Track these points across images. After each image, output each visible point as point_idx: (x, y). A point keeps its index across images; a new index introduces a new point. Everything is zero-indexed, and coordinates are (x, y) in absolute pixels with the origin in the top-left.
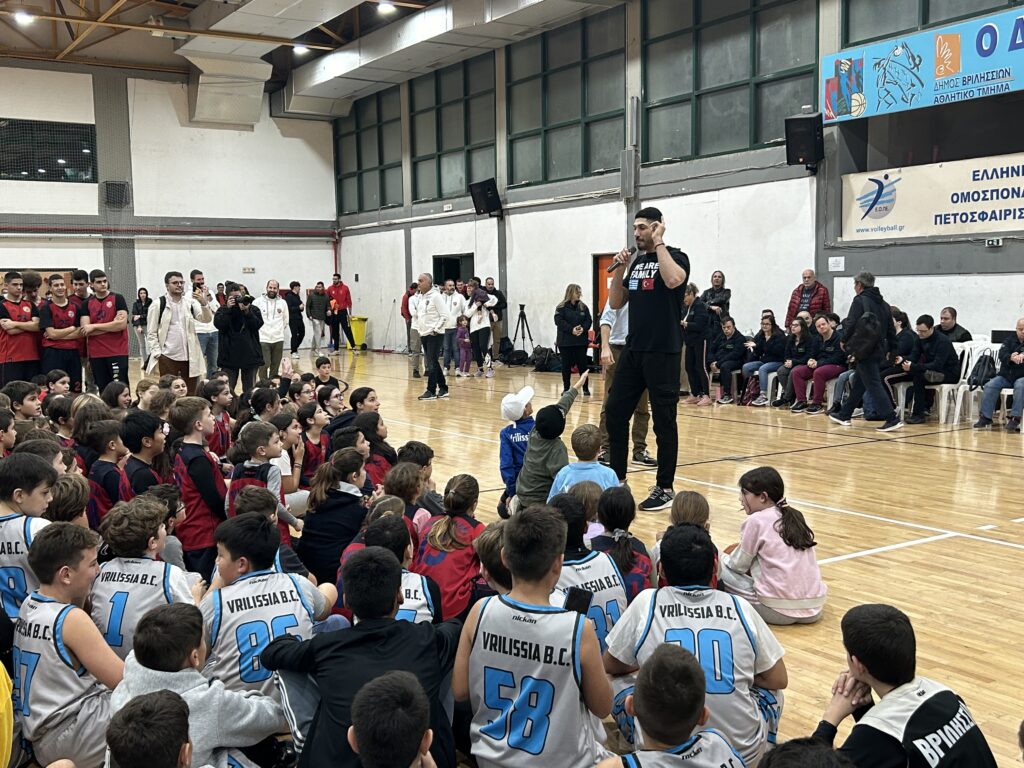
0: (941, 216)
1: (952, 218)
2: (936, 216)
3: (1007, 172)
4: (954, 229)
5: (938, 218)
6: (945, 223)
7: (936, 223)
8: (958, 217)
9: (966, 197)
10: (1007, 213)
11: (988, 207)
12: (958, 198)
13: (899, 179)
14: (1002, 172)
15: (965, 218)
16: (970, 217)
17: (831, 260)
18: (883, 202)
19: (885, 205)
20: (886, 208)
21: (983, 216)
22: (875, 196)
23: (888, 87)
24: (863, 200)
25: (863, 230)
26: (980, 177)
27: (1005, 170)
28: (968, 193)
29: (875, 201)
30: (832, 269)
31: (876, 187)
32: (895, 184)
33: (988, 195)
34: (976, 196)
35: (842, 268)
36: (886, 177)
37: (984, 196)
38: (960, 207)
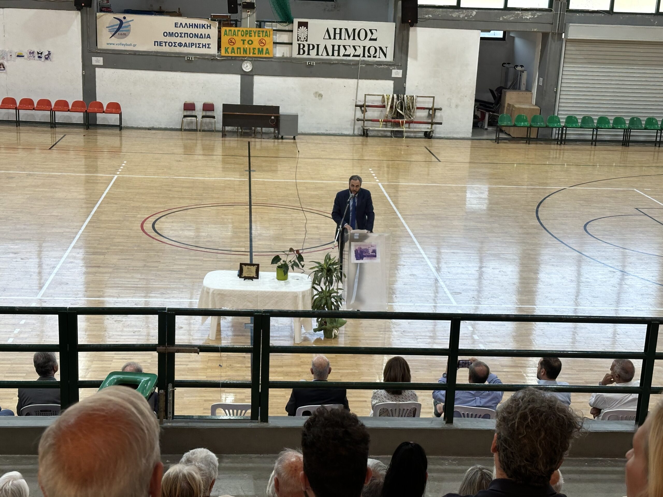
0: (157, 42)
1: (164, 44)
2: (155, 42)
3: (192, 25)
4: (165, 49)
5: (156, 43)
6: (160, 45)
7: (155, 45)
8: (167, 44)
9: (171, 34)
10: (192, 44)
11: (183, 40)
12: (166, 34)
13: (133, 20)
14: (190, 25)
15: (171, 44)
16: (173, 44)
17: (94, 59)
18: (123, 31)
19: (124, 32)
20: (125, 34)
21: (180, 45)
22: (117, 27)
24: (110, 28)
25: (111, 44)
26: (179, 26)
27: (191, 24)
28: (172, 33)
29: (118, 30)
30: (94, 63)
31: (119, 22)
32: (130, 22)
33: (183, 35)
34: (176, 35)
35: (101, 63)
36: (125, 18)
37: (181, 35)
38: (168, 39)
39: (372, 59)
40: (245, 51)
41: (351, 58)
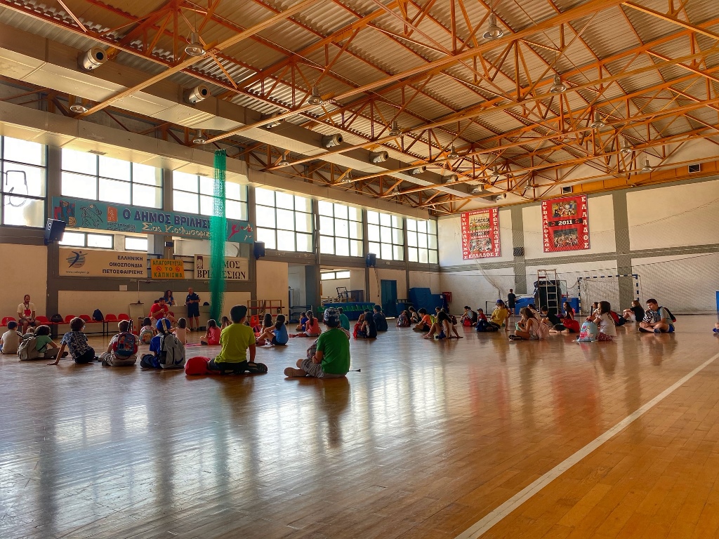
1: (110, 271)
3: (130, 258)
4: (111, 275)
5: (104, 271)
6: (107, 272)
8: (112, 271)
10: (130, 271)
11: (124, 269)
12: (112, 264)
13: (87, 254)
14: (128, 258)
15: (115, 271)
16: (117, 272)
18: (79, 262)
20: (80, 264)
21: (122, 272)
22: (75, 259)
23: (88, 219)
24: (69, 260)
25: (70, 272)
26: (120, 258)
28: (116, 263)
29: (75, 261)
31: (76, 255)
32: (84, 256)
34: (119, 265)
36: (80, 252)
37: (122, 265)
38: (113, 268)
39: (238, 279)
40: (167, 275)
41: (227, 279)
